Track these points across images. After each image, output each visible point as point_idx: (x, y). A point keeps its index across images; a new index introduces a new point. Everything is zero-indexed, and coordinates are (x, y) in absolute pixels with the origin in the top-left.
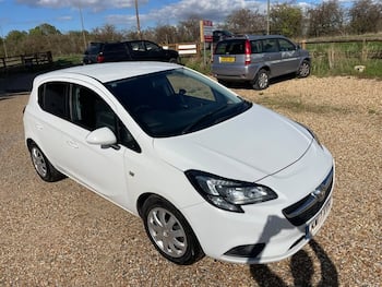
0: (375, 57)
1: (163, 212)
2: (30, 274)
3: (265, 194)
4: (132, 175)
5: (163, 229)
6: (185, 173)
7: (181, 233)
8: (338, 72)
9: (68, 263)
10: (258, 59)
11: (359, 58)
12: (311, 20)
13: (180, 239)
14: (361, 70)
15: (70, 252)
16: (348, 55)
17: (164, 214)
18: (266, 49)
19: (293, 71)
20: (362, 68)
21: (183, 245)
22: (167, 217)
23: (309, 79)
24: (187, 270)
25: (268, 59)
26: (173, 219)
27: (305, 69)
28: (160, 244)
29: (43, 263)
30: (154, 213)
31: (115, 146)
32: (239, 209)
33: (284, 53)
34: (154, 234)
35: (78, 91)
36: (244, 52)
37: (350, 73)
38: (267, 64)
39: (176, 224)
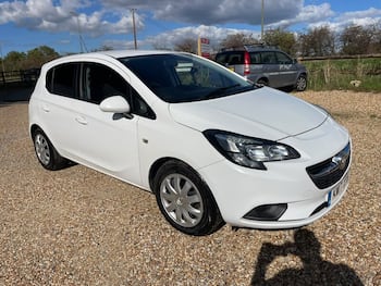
0: (370, 74)
1: (178, 178)
2: (35, 245)
3: (286, 154)
4: (146, 141)
5: (178, 196)
6: (204, 133)
7: (197, 198)
8: (334, 87)
9: (75, 235)
10: (257, 69)
11: (354, 74)
12: (303, 44)
13: (195, 205)
14: (357, 85)
15: (77, 226)
16: (343, 72)
17: (179, 181)
18: (264, 61)
19: (290, 83)
20: (358, 83)
21: (198, 211)
22: (183, 183)
23: (306, 93)
24: (201, 240)
25: (266, 71)
26: (189, 184)
27: (301, 84)
28: (172, 215)
29: (47, 235)
30: (168, 181)
31: (128, 115)
32: (261, 166)
33: (281, 66)
34: (166, 205)
35: (88, 70)
36: (244, 63)
37: (346, 88)
38: (266, 75)
39: (192, 189)
